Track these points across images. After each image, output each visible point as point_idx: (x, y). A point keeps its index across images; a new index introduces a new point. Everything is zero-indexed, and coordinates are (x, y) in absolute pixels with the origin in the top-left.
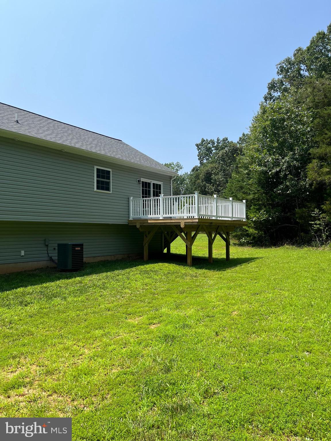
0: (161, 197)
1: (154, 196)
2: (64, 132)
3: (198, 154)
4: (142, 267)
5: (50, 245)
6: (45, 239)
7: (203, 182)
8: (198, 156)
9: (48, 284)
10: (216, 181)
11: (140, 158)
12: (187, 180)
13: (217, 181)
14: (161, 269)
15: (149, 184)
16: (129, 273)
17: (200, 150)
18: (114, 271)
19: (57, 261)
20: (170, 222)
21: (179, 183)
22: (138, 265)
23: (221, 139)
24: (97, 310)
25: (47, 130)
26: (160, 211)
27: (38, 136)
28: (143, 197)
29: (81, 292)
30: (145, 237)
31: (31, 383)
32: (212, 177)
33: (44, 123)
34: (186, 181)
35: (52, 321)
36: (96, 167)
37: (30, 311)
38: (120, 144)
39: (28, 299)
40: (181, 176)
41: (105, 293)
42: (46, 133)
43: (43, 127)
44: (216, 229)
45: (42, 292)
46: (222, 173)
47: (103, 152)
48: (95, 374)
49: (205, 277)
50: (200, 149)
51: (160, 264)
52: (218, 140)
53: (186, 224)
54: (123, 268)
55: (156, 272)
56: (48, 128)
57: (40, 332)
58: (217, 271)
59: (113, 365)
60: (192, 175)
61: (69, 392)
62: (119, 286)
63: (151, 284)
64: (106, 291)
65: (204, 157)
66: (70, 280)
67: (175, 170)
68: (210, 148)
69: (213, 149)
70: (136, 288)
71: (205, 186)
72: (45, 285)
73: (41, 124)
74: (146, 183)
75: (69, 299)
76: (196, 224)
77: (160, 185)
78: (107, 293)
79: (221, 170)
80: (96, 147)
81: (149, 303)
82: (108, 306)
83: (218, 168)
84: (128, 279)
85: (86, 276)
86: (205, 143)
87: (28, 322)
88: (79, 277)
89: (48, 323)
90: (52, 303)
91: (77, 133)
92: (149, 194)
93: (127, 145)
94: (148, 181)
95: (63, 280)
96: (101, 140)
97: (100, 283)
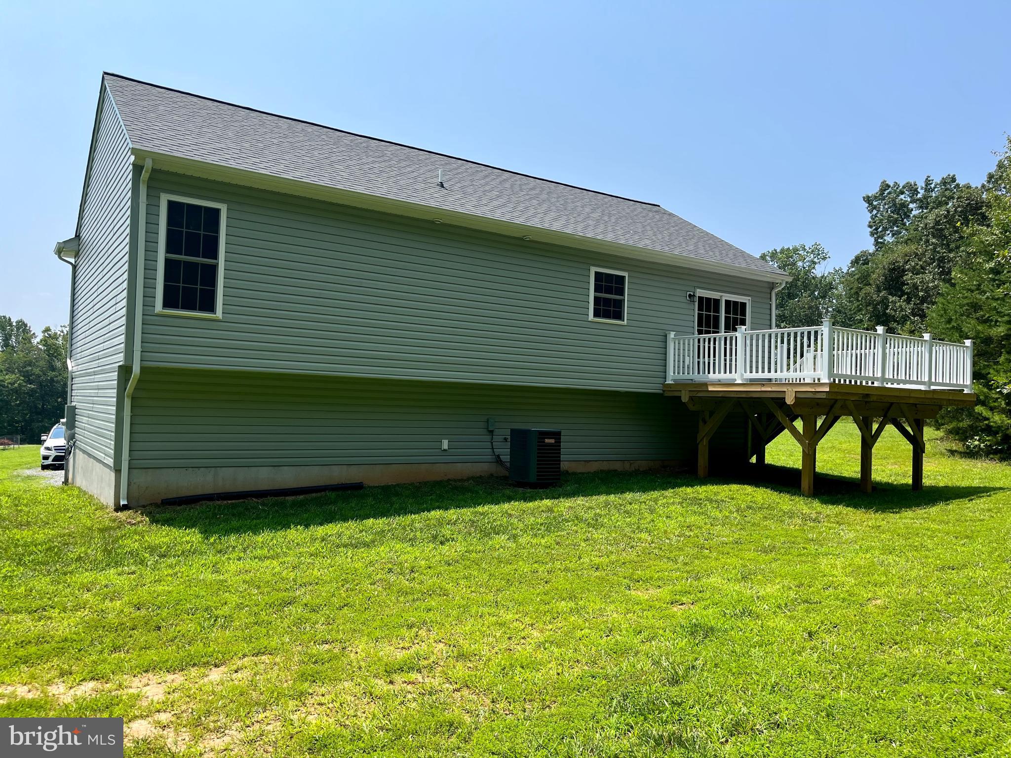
0: (741, 332)
1: (727, 328)
2: (531, 199)
3: (870, 222)
4: (689, 490)
5: (496, 432)
6: (488, 420)
7: (879, 291)
8: (870, 227)
9: (486, 508)
10: (917, 288)
11: (696, 245)
12: (840, 287)
13: (920, 288)
14: (733, 499)
15: (717, 302)
16: (656, 501)
17: (875, 212)
18: (624, 493)
19: (508, 465)
20: (759, 390)
21: (818, 294)
22: (680, 486)
23: (937, 179)
24: (571, 566)
25: (498, 196)
26: (736, 364)
27: (478, 212)
28: (700, 332)
29: (548, 530)
30: (701, 423)
31: (431, 668)
32: (905, 278)
33: (493, 183)
34: (837, 289)
35: (486, 577)
36: (593, 270)
37: (447, 554)
38: (654, 214)
39: (446, 531)
40: (822, 277)
41: (596, 536)
42: (495, 203)
43: (490, 191)
44: (883, 410)
45: (473, 522)
46: (934, 268)
47: (610, 237)
48: (541, 670)
49: (838, 523)
50: (875, 208)
51: (734, 487)
52: (928, 182)
53: (799, 395)
54: (645, 490)
55: (718, 504)
56: (501, 192)
57: (460, 593)
58: (877, 511)
59: (578, 661)
60: (851, 275)
61: (488, 690)
62: (629, 525)
63: (700, 528)
64: (600, 531)
65: (885, 229)
66: (531, 505)
67: (807, 264)
68: (904, 205)
69: (911, 206)
70: (665, 532)
71: (885, 303)
72: (480, 509)
73: (487, 184)
74: (709, 300)
75: (522, 541)
76: (824, 396)
77: (743, 305)
78: (601, 537)
79: (933, 260)
80: (596, 226)
81: (686, 564)
82: (597, 560)
83: (923, 254)
84: (652, 511)
85: (563, 498)
86: (889, 193)
87: (443, 572)
88: (548, 500)
89: (477, 579)
90: (490, 543)
91: (558, 197)
92: (716, 326)
93: (670, 214)
94: (713, 295)
95: (517, 502)
96: (610, 209)
97: (590, 514)
